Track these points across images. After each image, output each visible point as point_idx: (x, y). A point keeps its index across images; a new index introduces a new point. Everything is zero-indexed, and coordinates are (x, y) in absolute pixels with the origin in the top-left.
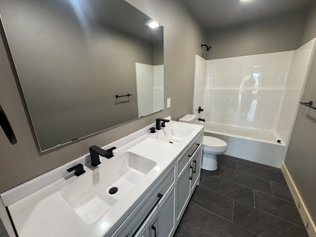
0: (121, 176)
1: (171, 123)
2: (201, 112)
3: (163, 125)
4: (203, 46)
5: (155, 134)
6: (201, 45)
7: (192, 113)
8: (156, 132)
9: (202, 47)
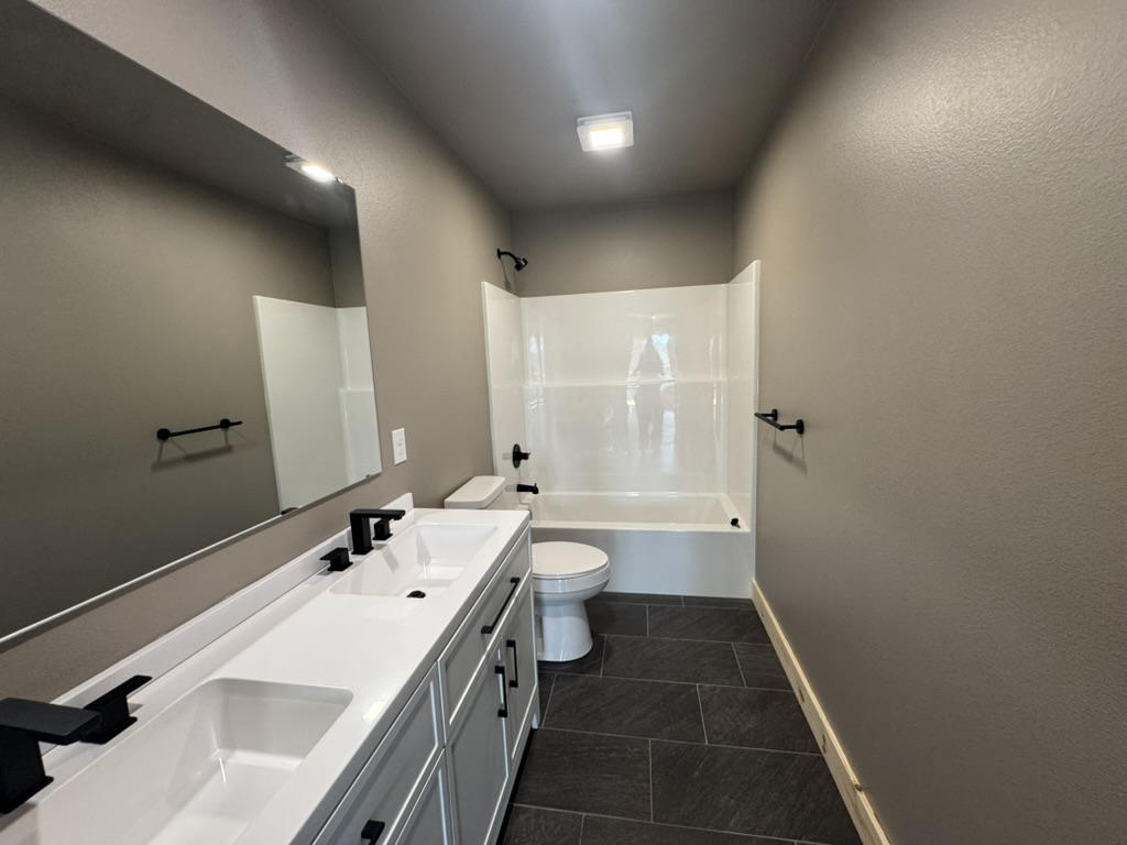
0: (181, 806)
1: (416, 519)
2: (523, 462)
3: (383, 533)
4: (502, 257)
5: (349, 572)
6: (496, 253)
7: (492, 472)
8: (352, 563)
9: (499, 257)
